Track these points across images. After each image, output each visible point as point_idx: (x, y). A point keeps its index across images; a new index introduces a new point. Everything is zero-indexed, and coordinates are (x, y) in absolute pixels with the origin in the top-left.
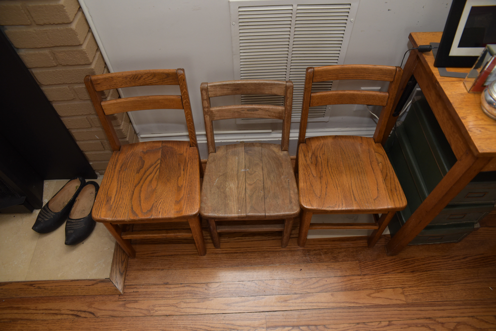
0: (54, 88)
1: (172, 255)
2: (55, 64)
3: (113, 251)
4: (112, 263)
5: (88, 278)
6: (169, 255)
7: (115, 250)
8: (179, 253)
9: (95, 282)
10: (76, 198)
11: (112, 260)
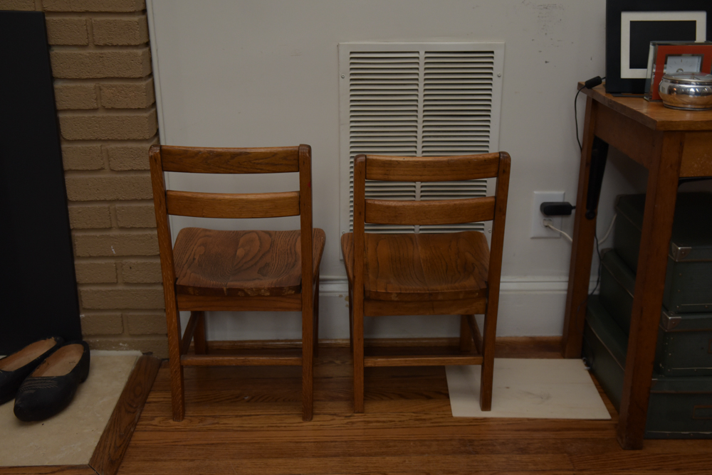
0: (79, 146)
1: (212, 444)
2: (95, 106)
3: (101, 433)
4: (97, 448)
5: (46, 463)
6: (208, 444)
7: (104, 432)
8: (227, 442)
9: (59, 468)
10: (45, 358)
11: (96, 444)
